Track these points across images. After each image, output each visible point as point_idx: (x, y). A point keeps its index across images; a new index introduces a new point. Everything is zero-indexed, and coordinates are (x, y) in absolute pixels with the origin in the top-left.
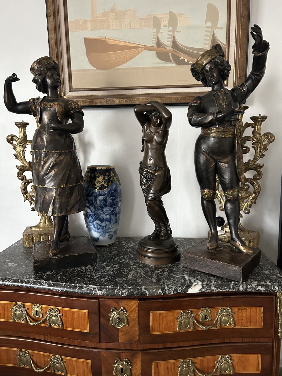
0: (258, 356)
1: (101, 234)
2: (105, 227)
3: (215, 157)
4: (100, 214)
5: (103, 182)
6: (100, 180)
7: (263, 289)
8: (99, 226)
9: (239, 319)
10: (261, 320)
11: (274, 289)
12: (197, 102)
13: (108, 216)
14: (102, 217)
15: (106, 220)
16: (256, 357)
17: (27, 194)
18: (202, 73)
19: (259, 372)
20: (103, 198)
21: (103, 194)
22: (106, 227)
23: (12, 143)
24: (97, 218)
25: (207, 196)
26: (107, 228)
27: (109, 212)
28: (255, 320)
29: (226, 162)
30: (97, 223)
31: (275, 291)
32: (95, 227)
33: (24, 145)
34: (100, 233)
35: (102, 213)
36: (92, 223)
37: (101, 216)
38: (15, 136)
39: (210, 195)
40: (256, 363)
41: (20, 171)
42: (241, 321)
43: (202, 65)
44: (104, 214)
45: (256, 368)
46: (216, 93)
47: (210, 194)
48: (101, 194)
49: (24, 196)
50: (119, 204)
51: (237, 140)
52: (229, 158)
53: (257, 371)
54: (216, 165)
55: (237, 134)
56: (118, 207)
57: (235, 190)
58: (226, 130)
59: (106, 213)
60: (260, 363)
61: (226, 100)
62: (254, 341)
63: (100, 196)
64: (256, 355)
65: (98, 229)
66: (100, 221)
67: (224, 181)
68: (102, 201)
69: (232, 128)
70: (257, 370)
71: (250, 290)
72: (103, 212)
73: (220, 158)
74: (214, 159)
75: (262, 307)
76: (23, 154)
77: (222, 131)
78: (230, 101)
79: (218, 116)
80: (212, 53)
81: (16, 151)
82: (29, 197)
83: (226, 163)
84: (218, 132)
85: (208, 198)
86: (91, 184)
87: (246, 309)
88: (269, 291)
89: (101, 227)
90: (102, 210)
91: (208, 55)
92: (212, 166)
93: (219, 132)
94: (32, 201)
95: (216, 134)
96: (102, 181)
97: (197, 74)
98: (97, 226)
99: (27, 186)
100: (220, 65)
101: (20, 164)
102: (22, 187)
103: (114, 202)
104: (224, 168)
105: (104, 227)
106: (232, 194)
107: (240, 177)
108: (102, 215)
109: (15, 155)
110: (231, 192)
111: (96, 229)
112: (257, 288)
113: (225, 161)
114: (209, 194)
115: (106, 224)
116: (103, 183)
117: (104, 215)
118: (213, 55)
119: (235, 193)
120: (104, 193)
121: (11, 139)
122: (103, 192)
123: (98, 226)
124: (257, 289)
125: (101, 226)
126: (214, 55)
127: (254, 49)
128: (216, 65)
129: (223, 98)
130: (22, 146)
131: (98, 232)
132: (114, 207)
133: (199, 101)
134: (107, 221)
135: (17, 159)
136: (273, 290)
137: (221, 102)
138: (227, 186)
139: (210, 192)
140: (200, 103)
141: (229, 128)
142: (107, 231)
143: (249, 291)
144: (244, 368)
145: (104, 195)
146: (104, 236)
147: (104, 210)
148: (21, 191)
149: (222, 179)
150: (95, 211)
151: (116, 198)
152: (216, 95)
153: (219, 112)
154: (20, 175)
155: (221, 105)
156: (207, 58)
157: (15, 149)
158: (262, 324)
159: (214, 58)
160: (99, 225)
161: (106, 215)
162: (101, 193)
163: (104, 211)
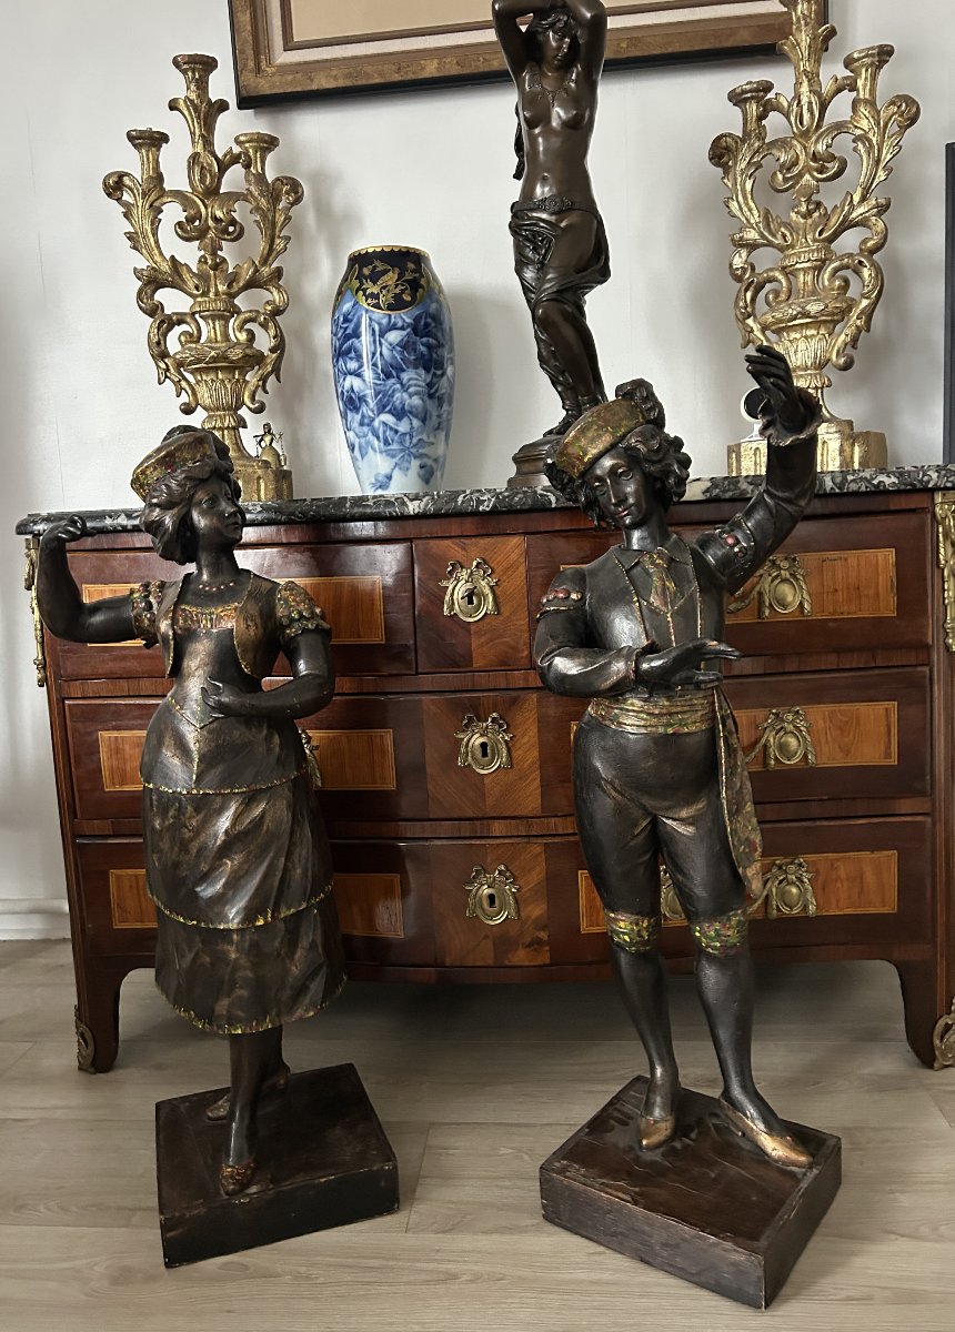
0: (887, 709)
1: (396, 460)
2: (408, 437)
3: (649, 803)
4: (394, 391)
5: (400, 287)
6: (389, 283)
7: (894, 479)
8: (392, 433)
9: (826, 590)
10: (892, 589)
11: (926, 478)
12: (567, 598)
13: (416, 401)
14: (398, 402)
15: (411, 413)
16: (882, 712)
17: (166, 360)
18: (584, 482)
19: (894, 761)
20: (399, 339)
21: (400, 324)
22: (411, 437)
23: (119, 200)
24: (385, 407)
25: (626, 938)
26: (415, 440)
27: (419, 386)
28: (872, 592)
29: (691, 820)
30: (385, 424)
31: (928, 482)
32: (378, 438)
33: (156, 204)
34: (393, 456)
35: (398, 386)
36: (368, 425)
37: (395, 399)
38: (127, 174)
39: (640, 936)
40: (883, 729)
41: (145, 285)
42: (830, 597)
43: (580, 459)
44: (406, 391)
45: (883, 748)
46: (637, 564)
47: (639, 931)
48: (395, 324)
49: (158, 366)
50: (449, 371)
51: (725, 738)
52: (700, 806)
53: (886, 758)
54: (655, 823)
55: (722, 717)
56: (445, 379)
57: (729, 919)
58: (679, 709)
59: (412, 390)
60: (894, 731)
61: (675, 594)
62: (874, 665)
63: (390, 330)
64: (880, 707)
65: (386, 443)
66: (393, 415)
67: (686, 886)
68: (399, 349)
69: (705, 698)
70: (888, 755)
71: (854, 487)
72: (401, 384)
73: (667, 804)
74: (644, 808)
75: (894, 550)
76: (152, 229)
77: (664, 711)
78: (692, 594)
79: (645, 666)
80: (616, 418)
81: (132, 225)
82: (172, 370)
83: (690, 824)
84: (649, 714)
85: (631, 944)
86: (364, 294)
87: (846, 559)
88: (912, 484)
89: (396, 438)
90: (398, 377)
91: (600, 428)
92: (636, 832)
93: (653, 714)
94: (184, 384)
95: (642, 723)
96: (396, 286)
97: (567, 484)
98: (384, 432)
99: (165, 335)
100: (647, 461)
101: (142, 263)
102: (152, 335)
103: (434, 356)
104: (685, 840)
105: (405, 434)
106: (718, 935)
107: (746, 876)
108: (398, 395)
109: (130, 236)
110: (716, 930)
111: (382, 444)
112: (873, 479)
113: (684, 814)
114: (632, 930)
115: (412, 428)
116: (397, 291)
117: (405, 395)
118: (620, 426)
119: (729, 933)
120: (404, 321)
121: (115, 186)
122: (401, 318)
123: (388, 433)
124: (875, 482)
125: (396, 432)
126: (624, 422)
127: (768, 418)
128: (632, 459)
129: (664, 585)
130: (151, 206)
131: (388, 455)
132: (434, 374)
133: (577, 592)
134: (416, 416)
135: (135, 248)
136: (921, 481)
137: (655, 600)
138: (701, 907)
139: (637, 924)
140: (579, 600)
141: (691, 700)
142: (414, 450)
143: (850, 490)
144: (846, 752)
145: (402, 328)
146: (408, 469)
147: (405, 376)
148: (150, 348)
149: (680, 877)
150: (378, 382)
151: (440, 345)
152: (638, 569)
153: (651, 649)
154: (145, 300)
155: (658, 614)
156: (600, 436)
157: (127, 215)
158: (893, 601)
159: (623, 437)
160: (391, 429)
161: (410, 396)
162: (393, 320)
163: (404, 382)
